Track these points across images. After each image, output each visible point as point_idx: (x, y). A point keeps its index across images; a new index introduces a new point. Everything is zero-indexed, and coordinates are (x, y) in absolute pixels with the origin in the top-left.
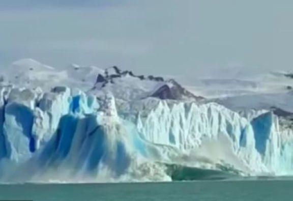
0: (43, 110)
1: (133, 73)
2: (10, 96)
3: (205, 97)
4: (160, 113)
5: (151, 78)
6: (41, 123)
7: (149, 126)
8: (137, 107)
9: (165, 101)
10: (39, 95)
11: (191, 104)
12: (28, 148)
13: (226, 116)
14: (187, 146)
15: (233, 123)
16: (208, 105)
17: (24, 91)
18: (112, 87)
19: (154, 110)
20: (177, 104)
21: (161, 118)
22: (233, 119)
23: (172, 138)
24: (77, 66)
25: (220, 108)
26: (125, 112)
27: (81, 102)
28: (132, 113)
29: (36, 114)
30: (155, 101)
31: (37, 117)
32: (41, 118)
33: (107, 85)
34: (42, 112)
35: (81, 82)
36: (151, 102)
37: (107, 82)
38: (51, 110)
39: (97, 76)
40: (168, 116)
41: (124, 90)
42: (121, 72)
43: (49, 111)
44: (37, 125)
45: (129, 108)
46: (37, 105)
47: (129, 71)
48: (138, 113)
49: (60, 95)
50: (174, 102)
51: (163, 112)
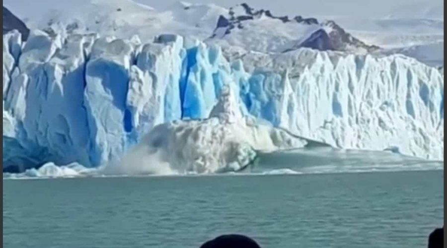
0: (143, 69)
1: (272, 12)
2: (93, 49)
3: (381, 46)
4: (319, 72)
5: (299, 19)
6: (140, 89)
7: (301, 91)
8: (284, 63)
9: (325, 53)
10: (137, 47)
11: (365, 57)
12: (121, 126)
13: (419, 74)
14: (359, 120)
15: (429, 85)
16: (392, 57)
17: (113, 41)
18: (240, 34)
19: (309, 68)
20: (344, 57)
21: (320, 78)
22: (429, 78)
23: (337, 108)
24: (187, 4)
25: (410, 62)
26: (265, 69)
27: (199, 56)
28: (275, 72)
29: (132, 75)
30: (311, 53)
31: (134, 80)
32: (140, 81)
33: (232, 30)
34: (141, 73)
35: (194, 28)
36: (304, 54)
37: (232, 27)
38: (155, 70)
39: (218, 18)
40: (330, 75)
41: (258, 38)
42: (253, 12)
43: (152, 71)
44: (134, 91)
45: (271, 65)
46: (134, 61)
47: (266, 10)
48: (285, 71)
49: (168, 47)
50: (340, 55)
51: (322, 70)
